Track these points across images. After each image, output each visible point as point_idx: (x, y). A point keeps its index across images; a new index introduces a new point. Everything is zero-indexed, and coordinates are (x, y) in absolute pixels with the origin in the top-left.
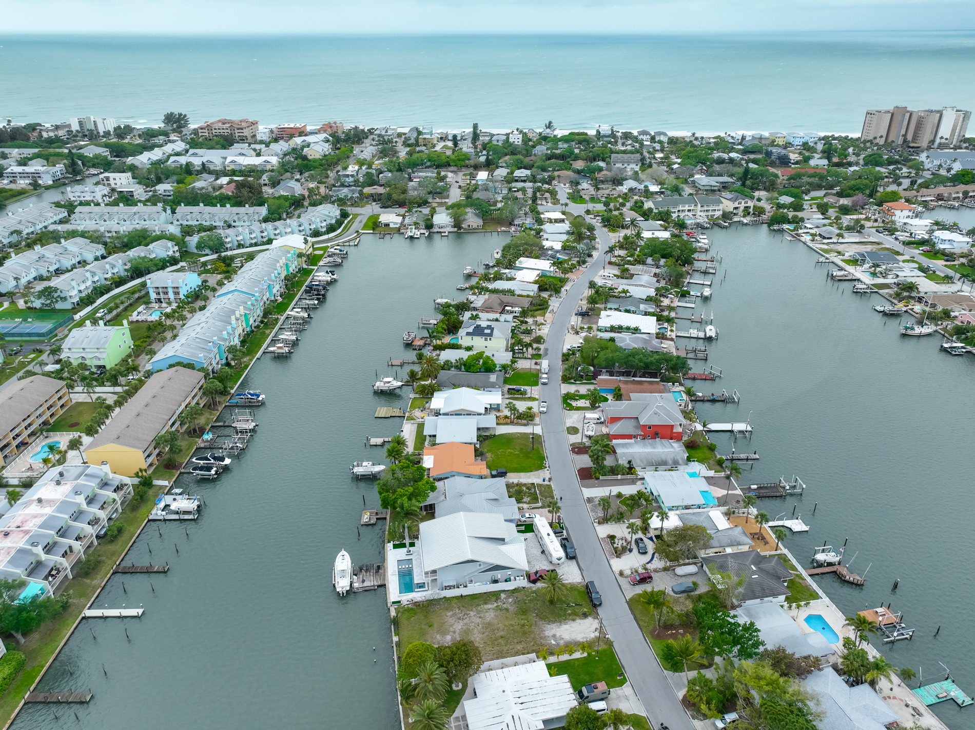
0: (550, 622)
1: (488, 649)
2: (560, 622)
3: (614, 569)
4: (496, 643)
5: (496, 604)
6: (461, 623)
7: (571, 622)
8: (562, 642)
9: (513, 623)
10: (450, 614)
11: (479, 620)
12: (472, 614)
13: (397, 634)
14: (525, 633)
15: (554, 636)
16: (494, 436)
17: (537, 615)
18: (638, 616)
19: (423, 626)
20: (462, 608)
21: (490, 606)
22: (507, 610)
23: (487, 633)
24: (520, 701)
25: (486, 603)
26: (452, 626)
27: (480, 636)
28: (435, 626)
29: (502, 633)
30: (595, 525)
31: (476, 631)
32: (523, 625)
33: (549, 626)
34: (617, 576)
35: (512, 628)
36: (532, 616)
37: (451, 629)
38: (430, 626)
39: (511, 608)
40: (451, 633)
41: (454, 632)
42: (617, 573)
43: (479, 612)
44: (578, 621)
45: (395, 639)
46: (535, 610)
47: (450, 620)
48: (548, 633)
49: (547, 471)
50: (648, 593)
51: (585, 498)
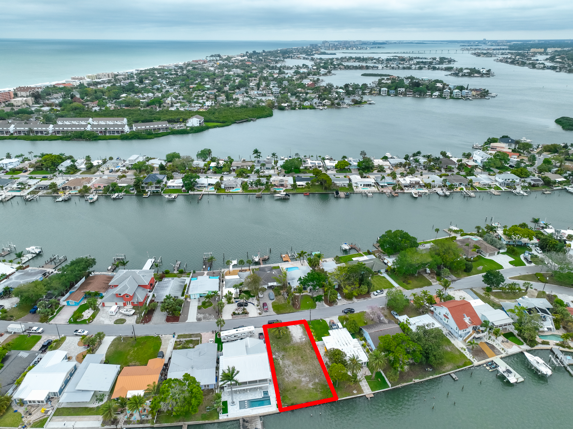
0: (291, 339)
1: (310, 363)
2: (291, 336)
3: (256, 316)
4: (306, 360)
5: (280, 360)
6: (293, 374)
7: (291, 333)
8: (304, 336)
9: (292, 353)
10: (286, 379)
11: (291, 367)
12: (286, 369)
14: (298, 349)
15: (300, 339)
17: (288, 344)
18: (287, 312)
19: (295, 391)
20: (283, 374)
21: (281, 362)
22: (283, 356)
23: (300, 363)
25: (279, 364)
26: (295, 378)
27: (301, 366)
28: (295, 385)
29: (300, 358)
32: (294, 350)
33: (294, 340)
35: (296, 354)
36: (288, 346)
37: (298, 378)
38: (296, 388)
39: (282, 353)
40: (300, 378)
41: (299, 377)
42: (259, 315)
43: (285, 367)
44: (290, 330)
46: (284, 344)
47: (291, 379)
48: (299, 341)
49: (163, 336)
50: (273, 307)
51: (196, 321)
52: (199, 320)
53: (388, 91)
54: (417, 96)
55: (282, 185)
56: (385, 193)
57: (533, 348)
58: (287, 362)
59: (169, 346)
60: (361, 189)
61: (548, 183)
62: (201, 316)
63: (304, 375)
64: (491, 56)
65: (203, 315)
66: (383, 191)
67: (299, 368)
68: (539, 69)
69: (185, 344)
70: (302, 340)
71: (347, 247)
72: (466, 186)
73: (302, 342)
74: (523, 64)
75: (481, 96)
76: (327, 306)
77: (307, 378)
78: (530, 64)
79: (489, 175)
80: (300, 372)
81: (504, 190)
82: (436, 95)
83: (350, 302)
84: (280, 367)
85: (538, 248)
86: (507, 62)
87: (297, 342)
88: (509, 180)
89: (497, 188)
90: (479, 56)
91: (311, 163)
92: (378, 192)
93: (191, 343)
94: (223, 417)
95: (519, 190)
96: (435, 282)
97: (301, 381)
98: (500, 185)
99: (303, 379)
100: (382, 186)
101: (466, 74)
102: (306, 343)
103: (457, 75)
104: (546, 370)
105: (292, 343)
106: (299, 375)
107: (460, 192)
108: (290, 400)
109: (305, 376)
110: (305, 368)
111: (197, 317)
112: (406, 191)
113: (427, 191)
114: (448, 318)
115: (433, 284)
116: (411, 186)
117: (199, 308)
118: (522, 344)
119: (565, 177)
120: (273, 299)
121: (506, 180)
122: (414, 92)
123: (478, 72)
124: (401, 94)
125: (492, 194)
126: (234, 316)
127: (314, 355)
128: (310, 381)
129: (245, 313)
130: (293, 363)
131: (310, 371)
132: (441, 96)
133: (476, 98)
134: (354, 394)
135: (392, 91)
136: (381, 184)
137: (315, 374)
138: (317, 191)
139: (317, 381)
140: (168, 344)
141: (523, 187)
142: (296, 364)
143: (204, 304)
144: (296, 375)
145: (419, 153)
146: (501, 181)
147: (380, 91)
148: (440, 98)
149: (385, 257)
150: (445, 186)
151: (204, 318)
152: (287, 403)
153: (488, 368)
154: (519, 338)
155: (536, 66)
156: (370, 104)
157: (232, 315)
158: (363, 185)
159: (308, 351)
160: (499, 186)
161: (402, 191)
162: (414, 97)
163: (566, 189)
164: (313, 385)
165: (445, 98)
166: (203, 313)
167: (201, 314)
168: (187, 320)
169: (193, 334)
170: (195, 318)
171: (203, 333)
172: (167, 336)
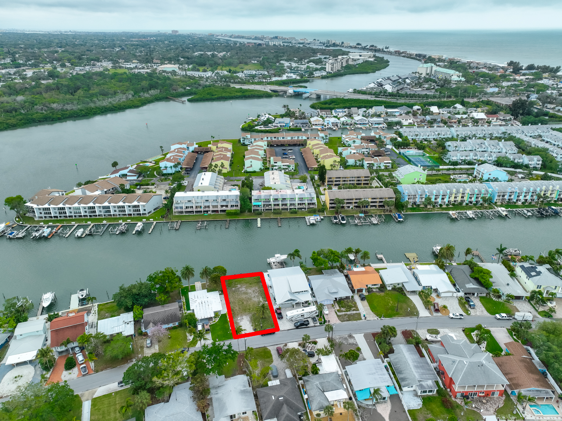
0: (251, 318)
1: (237, 299)
2: (251, 321)
3: (290, 343)
4: (240, 301)
7: (251, 324)
9: (251, 306)
10: (257, 288)
11: (253, 296)
12: (257, 294)
14: (245, 310)
16: (405, 295)
17: (255, 313)
20: (259, 291)
21: (261, 299)
24: (203, 303)
25: (263, 298)
27: (244, 297)
29: (245, 303)
30: (328, 338)
32: (249, 309)
33: (249, 317)
34: (285, 344)
35: (248, 306)
38: (250, 284)
41: (246, 290)
43: (258, 296)
44: (252, 327)
47: (253, 289)
48: (244, 317)
51: (353, 335)
52: (350, 336)
58: (256, 300)
62: (351, 341)
63: (243, 292)
67: (246, 296)
70: (241, 318)
73: (242, 316)
77: (241, 290)
80: (246, 293)
84: (261, 296)
87: (246, 315)
97: (245, 288)
99: (244, 289)
102: (238, 315)
105: (251, 315)
111: (355, 339)
117: (359, 349)
127: (232, 305)
128: (239, 288)
130: (251, 299)
131: (238, 294)
137: (234, 292)
139: (234, 288)
142: (248, 298)
143: (357, 356)
144: (249, 291)
151: (346, 339)
157: (317, 342)
159: (237, 308)
164: (237, 286)
166: (350, 344)
167: (353, 344)
168: (364, 336)
169: (348, 321)
170: (356, 338)
171: (339, 322)
172: (372, 319)
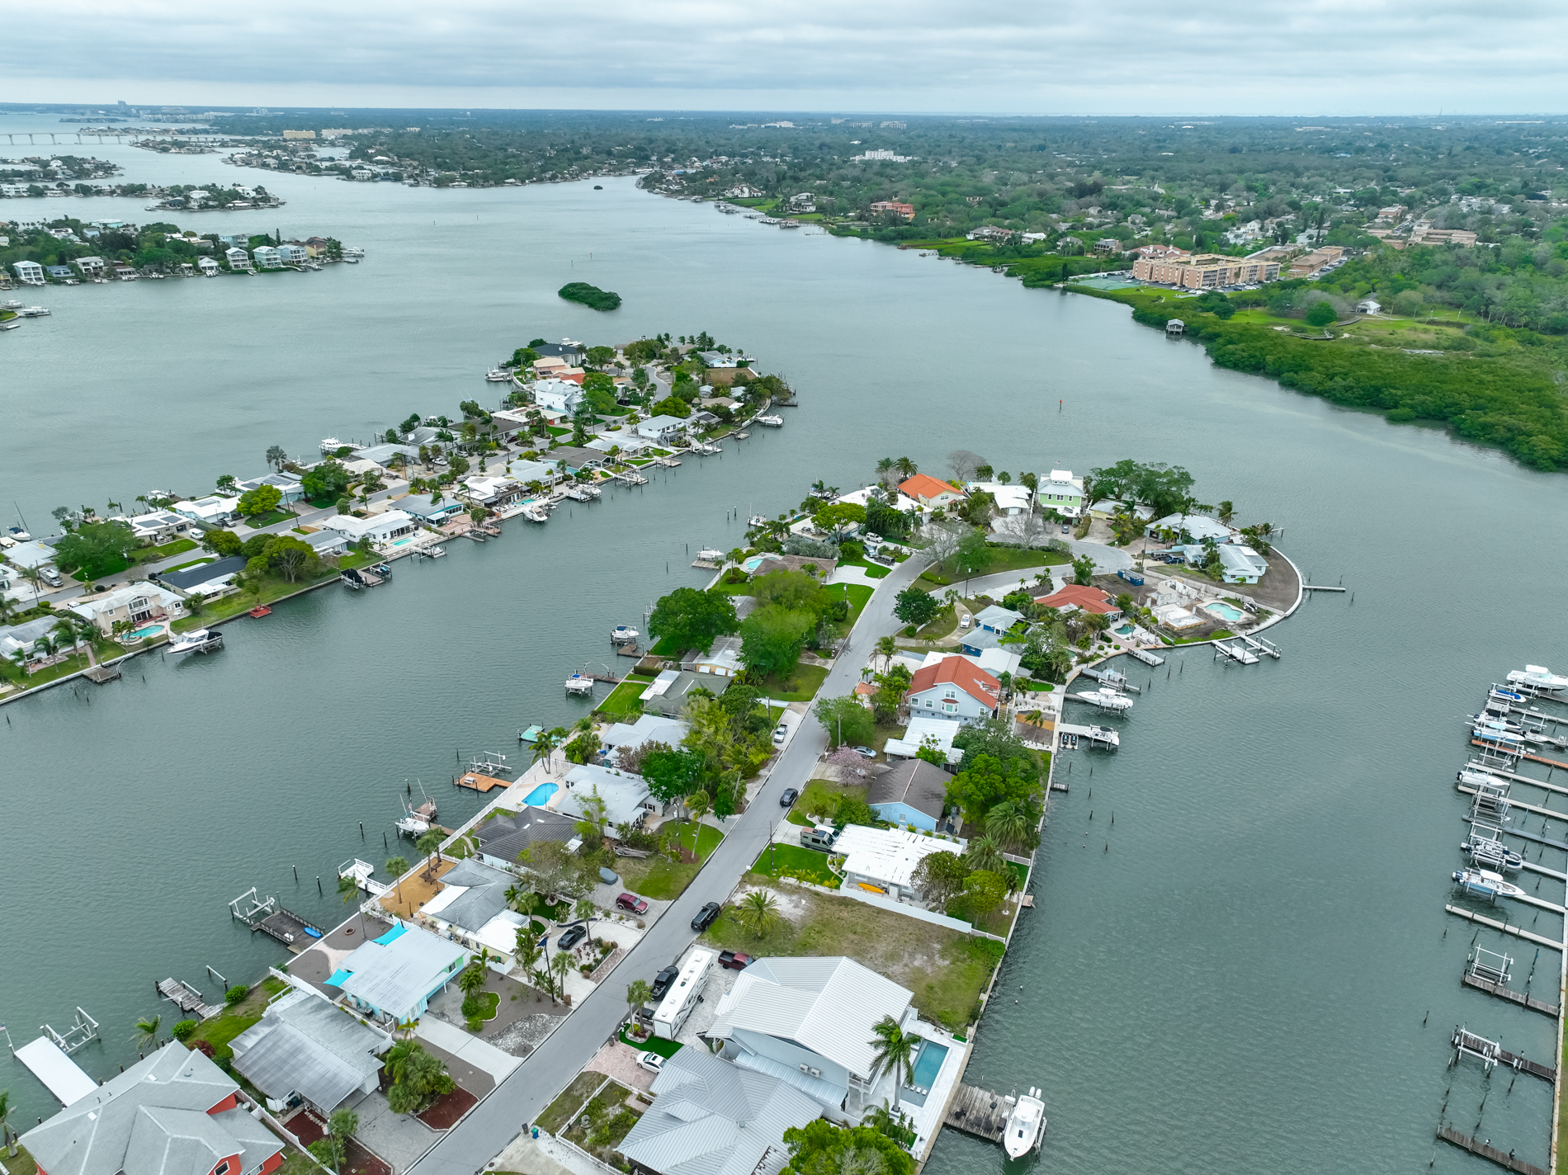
0: (785, 918)
1: (880, 930)
3: (640, 938)
4: (866, 931)
6: (889, 971)
8: (795, 898)
9: (828, 941)
13: (979, 1003)
14: (825, 925)
15: (796, 906)
17: (792, 934)
18: (686, 881)
19: (940, 993)
23: (868, 944)
26: (904, 973)
27: (878, 946)
28: (924, 984)
29: (851, 936)
30: (574, 1006)
31: (879, 953)
32: (818, 932)
33: (792, 918)
34: (647, 929)
35: (835, 936)
36: (799, 935)
37: (907, 970)
38: (932, 988)
40: (911, 966)
41: (906, 965)
42: (642, 932)
45: (984, 997)
46: (789, 939)
48: (800, 912)
49: (498, 1161)
50: (643, 894)
51: (521, 1059)
52: (523, 1051)
53: (44, 270)
54: (155, 275)
55: (144, 617)
56: (460, 536)
57: (1068, 683)
59: (562, 1163)
60: (394, 548)
61: (727, 417)
62: (513, 1039)
63: (906, 955)
64: (202, 152)
65: (513, 1035)
66: (453, 534)
68: (363, 181)
69: (592, 1122)
70: (801, 906)
71: (583, 684)
72: (604, 465)
73: (809, 910)
74: (315, 170)
75: (333, 258)
76: (738, 817)
77: (919, 956)
78: (327, 169)
79: (608, 430)
80: (892, 957)
81: (676, 453)
82: (211, 268)
83: (761, 781)
85: (870, 534)
86: (265, 166)
87: (802, 917)
88: (668, 428)
89: (662, 453)
90: (165, 150)
91: (146, 524)
92: (442, 539)
93: (605, 1106)
94: (919, 1150)
95: (696, 445)
96: (826, 663)
97: (919, 970)
98: (659, 443)
99: (916, 963)
100: (440, 522)
101: (211, 203)
102: (818, 906)
103: (185, 208)
104: (1125, 702)
105: (797, 925)
106: (901, 964)
107: (606, 482)
108: (955, 1013)
109: (912, 955)
110: (888, 944)
111: (507, 1050)
112: (504, 516)
113: (545, 501)
114: (955, 702)
115: (828, 667)
116: (503, 498)
117: (475, 1030)
118: (1053, 688)
119: (738, 400)
120: (617, 879)
121: (664, 430)
122: (138, 265)
123: (235, 195)
124: (97, 275)
125: (665, 468)
126: (594, 974)
127: (865, 911)
128: (931, 957)
129: (608, 949)
130: (856, 954)
131: (902, 942)
132: (225, 269)
133: (323, 264)
134: (1010, 919)
135: (59, 271)
136: (434, 517)
137: (918, 940)
138: (284, 592)
139: (937, 946)
140: (549, 1162)
141: (700, 438)
142: (865, 951)
143: (470, 1011)
144: (897, 969)
145: (415, 418)
146: (656, 435)
147: (14, 274)
148: (226, 274)
149: (695, 662)
150: (566, 478)
151: (531, 1036)
152: (960, 1023)
153: (1069, 746)
154: (1038, 680)
155: (354, 172)
156: (31, 315)
157: (587, 977)
158: (389, 536)
159: (845, 915)
160: (660, 447)
161: (494, 519)
162: (145, 279)
163: (756, 422)
164: (942, 957)
165: (245, 272)
166: (509, 1030)
167: (501, 1035)
168: (491, 1077)
169: (570, 1089)
170: (508, 1055)
171: (590, 1066)
172: (509, 1150)
